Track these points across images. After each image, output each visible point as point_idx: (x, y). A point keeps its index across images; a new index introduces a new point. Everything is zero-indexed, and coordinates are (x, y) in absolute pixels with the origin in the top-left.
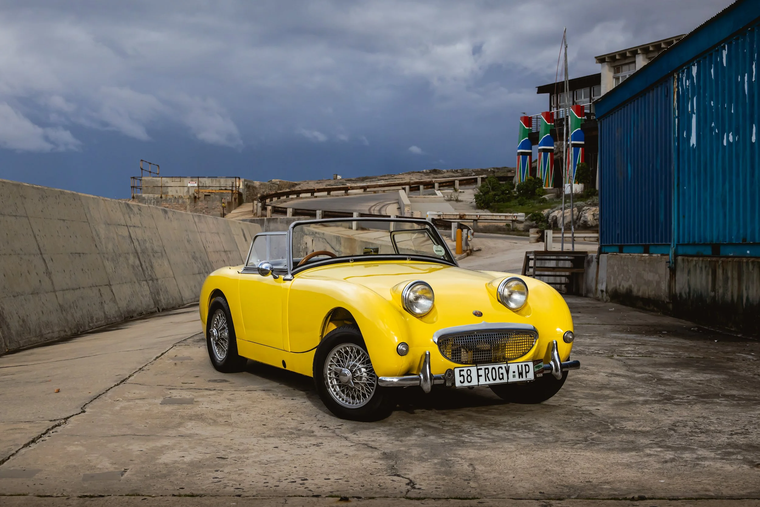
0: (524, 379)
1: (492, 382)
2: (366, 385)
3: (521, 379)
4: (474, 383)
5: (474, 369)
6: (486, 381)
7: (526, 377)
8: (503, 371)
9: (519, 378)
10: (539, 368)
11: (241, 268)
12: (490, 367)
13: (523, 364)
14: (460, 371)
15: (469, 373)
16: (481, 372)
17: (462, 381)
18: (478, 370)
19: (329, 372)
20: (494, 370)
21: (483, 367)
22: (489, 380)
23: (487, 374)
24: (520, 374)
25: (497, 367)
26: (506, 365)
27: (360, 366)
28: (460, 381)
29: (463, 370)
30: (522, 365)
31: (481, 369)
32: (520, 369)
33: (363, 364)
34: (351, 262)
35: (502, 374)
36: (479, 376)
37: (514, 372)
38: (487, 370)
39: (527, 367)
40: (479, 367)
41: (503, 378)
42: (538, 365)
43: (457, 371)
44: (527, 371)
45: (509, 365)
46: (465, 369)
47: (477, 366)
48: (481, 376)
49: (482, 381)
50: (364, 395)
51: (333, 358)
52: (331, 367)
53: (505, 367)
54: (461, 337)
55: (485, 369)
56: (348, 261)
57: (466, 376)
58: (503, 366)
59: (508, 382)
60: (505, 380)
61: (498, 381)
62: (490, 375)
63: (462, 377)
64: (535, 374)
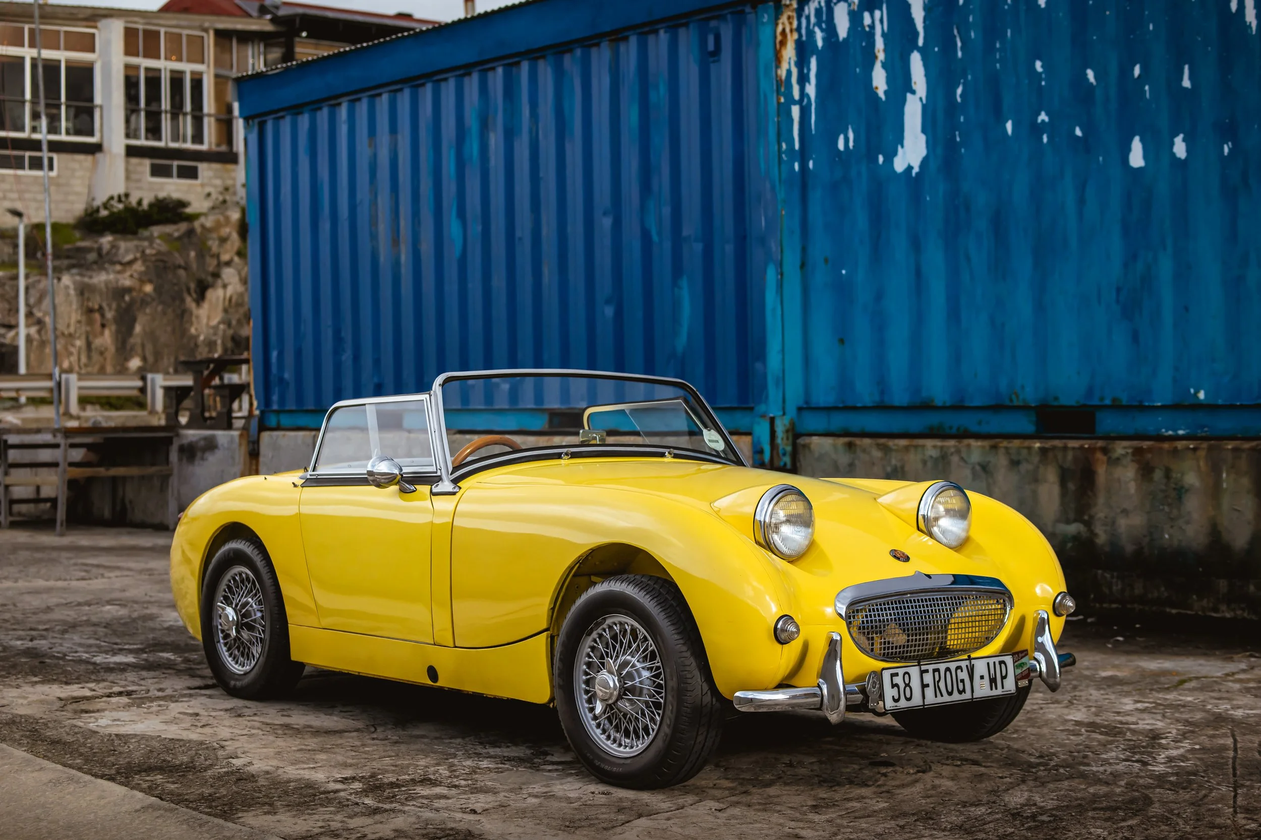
0: (999, 692)
1: (946, 698)
2: (648, 707)
3: (995, 693)
4: (917, 701)
5: (914, 672)
6: (936, 696)
7: (1003, 688)
8: (964, 675)
9: (991, 689)
10: (1022, 667)
11: (296, 477)
12: (942, 667)
13: (997, 660)
14: (893, 675)
15: (907, 681)
16: (928, 678)
17: (896, 697)
18: (922, 672)
19: (584, 678)
20: (948, 673)
21: (931, 668)
22: (942, 696)
23: (939, 681)
24: (993, 681)
25: (953, 666)
26: (967, 662)
27: (639, 665)
28: (893, 697)
29: (897, 674)
30: (994, 663)
31: (927, 671)
32: (992, 671)
33: (645, 659)
34: (566, 457)
35: (962, 681)
36: (924, 686)
37: (982, 677)
38: (937, 674)
39: (1003, 666)
40: (923, 668)
41: (964, 690)
42: (1020, 662)
43: (886, 676)
44: (1004, 674)
45: (973, 662)
46: (901, 672)
47: (919, 665)
48: (928, 686)
49: (931, 698)
50: (646, 730)
51: (593, 649)
52: (589, 668)
53: (967, 666)
54: (884, 604)
55: (935, 671)
56: (559, 456)
57: (902, 686)
58: (964, 664)
59: (973, 698)
60: (967, 695)
61: (956, 697)
62: (942, 685)
63: (896, 688)
64: (1017, 680)
